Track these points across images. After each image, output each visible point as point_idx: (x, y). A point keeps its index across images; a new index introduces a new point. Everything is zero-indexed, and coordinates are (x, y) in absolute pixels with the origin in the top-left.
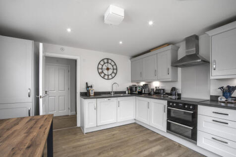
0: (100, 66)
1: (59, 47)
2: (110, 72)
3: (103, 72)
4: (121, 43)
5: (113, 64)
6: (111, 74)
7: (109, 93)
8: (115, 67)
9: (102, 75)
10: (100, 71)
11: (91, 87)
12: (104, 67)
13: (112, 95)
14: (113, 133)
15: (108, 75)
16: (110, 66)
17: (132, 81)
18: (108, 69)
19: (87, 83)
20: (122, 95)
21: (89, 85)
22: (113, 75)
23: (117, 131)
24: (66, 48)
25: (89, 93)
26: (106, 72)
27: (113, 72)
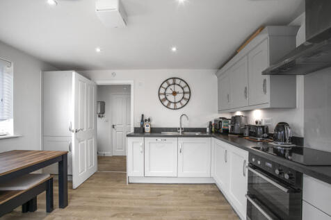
0: (162, 91)
1: (110, 72)
2: (179, 97)
3: (166, 99)
4: (174, 49)
5: (183, 84)
6: (180, 101)
7: (175, 130)
8: (186, 90)
9: (166, 103)
10: (162, 97)
11: (149, 120)
12: (169, 91)
13: (180, 134)
14: (162, 192)
15: (175, 103)
16: (178, 89)
17: (220, 111)
18: (175, 93)
19: (143, 115)
20: (197, 134)
21: (146, 117)
22: (184, 102)
23: (172, 192)
24: (117, 72)
25: (144, 129)
26: (171, 98)
27: (183, 98)
